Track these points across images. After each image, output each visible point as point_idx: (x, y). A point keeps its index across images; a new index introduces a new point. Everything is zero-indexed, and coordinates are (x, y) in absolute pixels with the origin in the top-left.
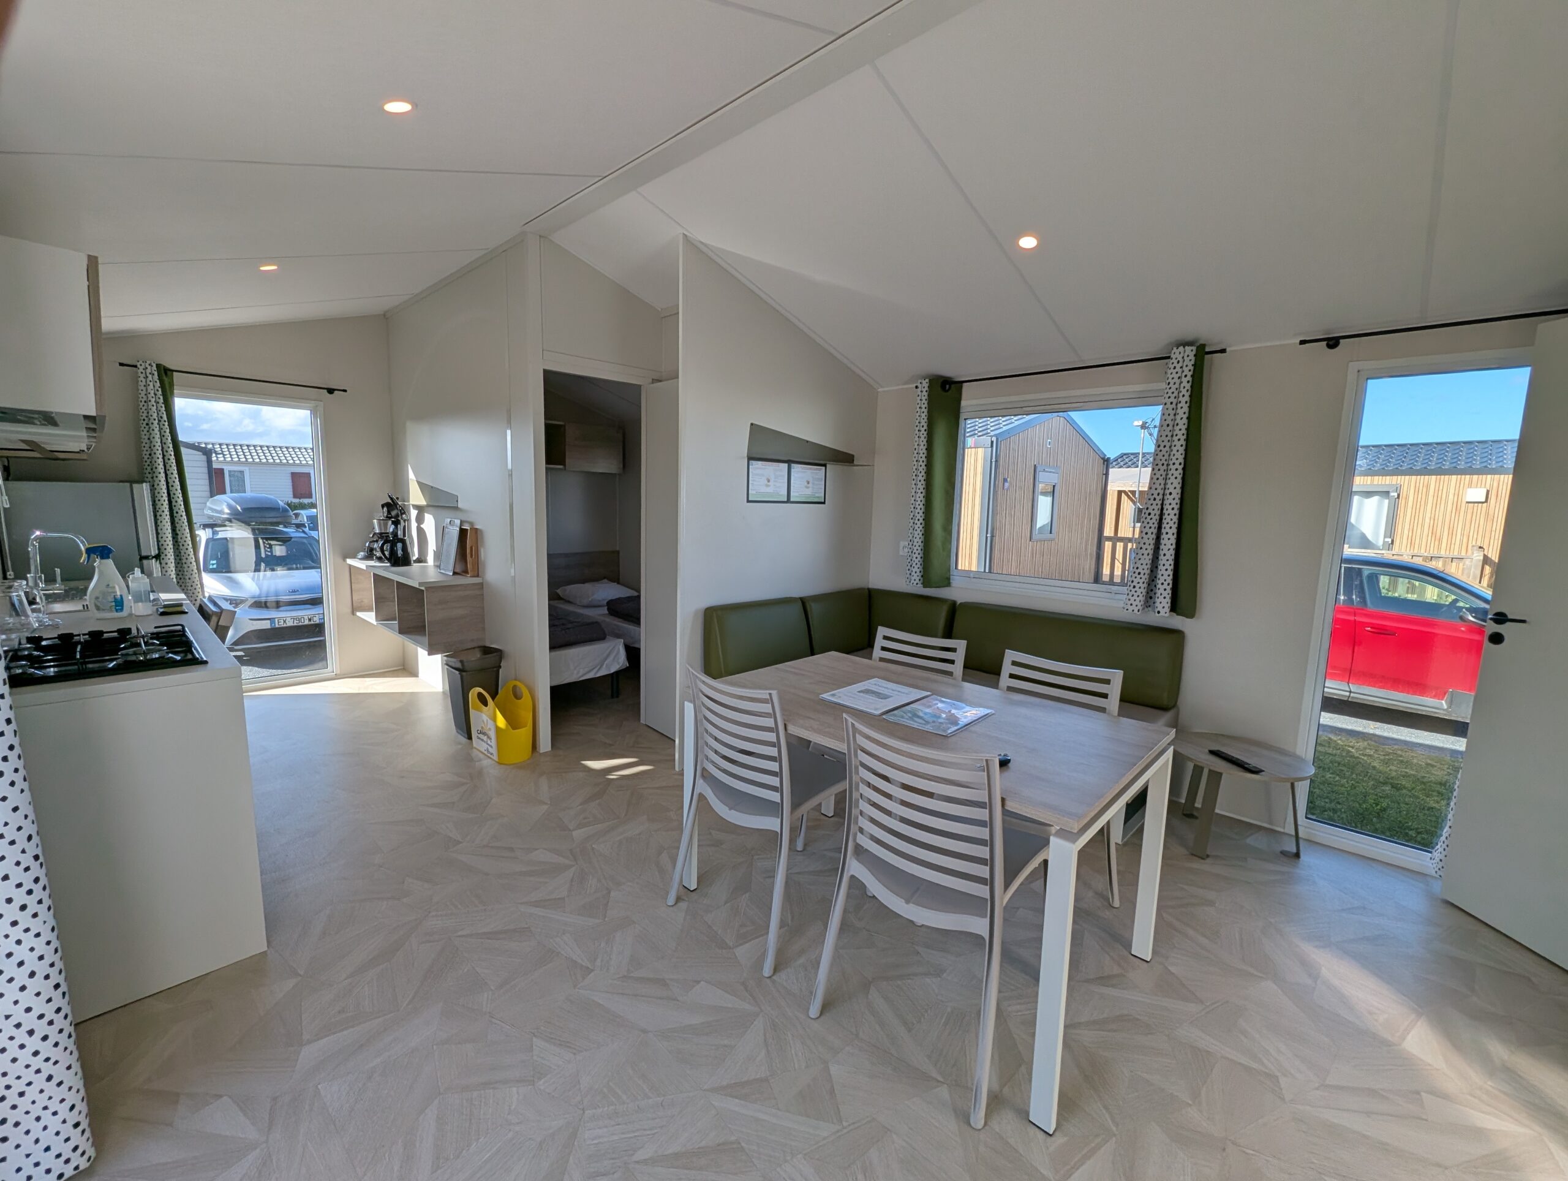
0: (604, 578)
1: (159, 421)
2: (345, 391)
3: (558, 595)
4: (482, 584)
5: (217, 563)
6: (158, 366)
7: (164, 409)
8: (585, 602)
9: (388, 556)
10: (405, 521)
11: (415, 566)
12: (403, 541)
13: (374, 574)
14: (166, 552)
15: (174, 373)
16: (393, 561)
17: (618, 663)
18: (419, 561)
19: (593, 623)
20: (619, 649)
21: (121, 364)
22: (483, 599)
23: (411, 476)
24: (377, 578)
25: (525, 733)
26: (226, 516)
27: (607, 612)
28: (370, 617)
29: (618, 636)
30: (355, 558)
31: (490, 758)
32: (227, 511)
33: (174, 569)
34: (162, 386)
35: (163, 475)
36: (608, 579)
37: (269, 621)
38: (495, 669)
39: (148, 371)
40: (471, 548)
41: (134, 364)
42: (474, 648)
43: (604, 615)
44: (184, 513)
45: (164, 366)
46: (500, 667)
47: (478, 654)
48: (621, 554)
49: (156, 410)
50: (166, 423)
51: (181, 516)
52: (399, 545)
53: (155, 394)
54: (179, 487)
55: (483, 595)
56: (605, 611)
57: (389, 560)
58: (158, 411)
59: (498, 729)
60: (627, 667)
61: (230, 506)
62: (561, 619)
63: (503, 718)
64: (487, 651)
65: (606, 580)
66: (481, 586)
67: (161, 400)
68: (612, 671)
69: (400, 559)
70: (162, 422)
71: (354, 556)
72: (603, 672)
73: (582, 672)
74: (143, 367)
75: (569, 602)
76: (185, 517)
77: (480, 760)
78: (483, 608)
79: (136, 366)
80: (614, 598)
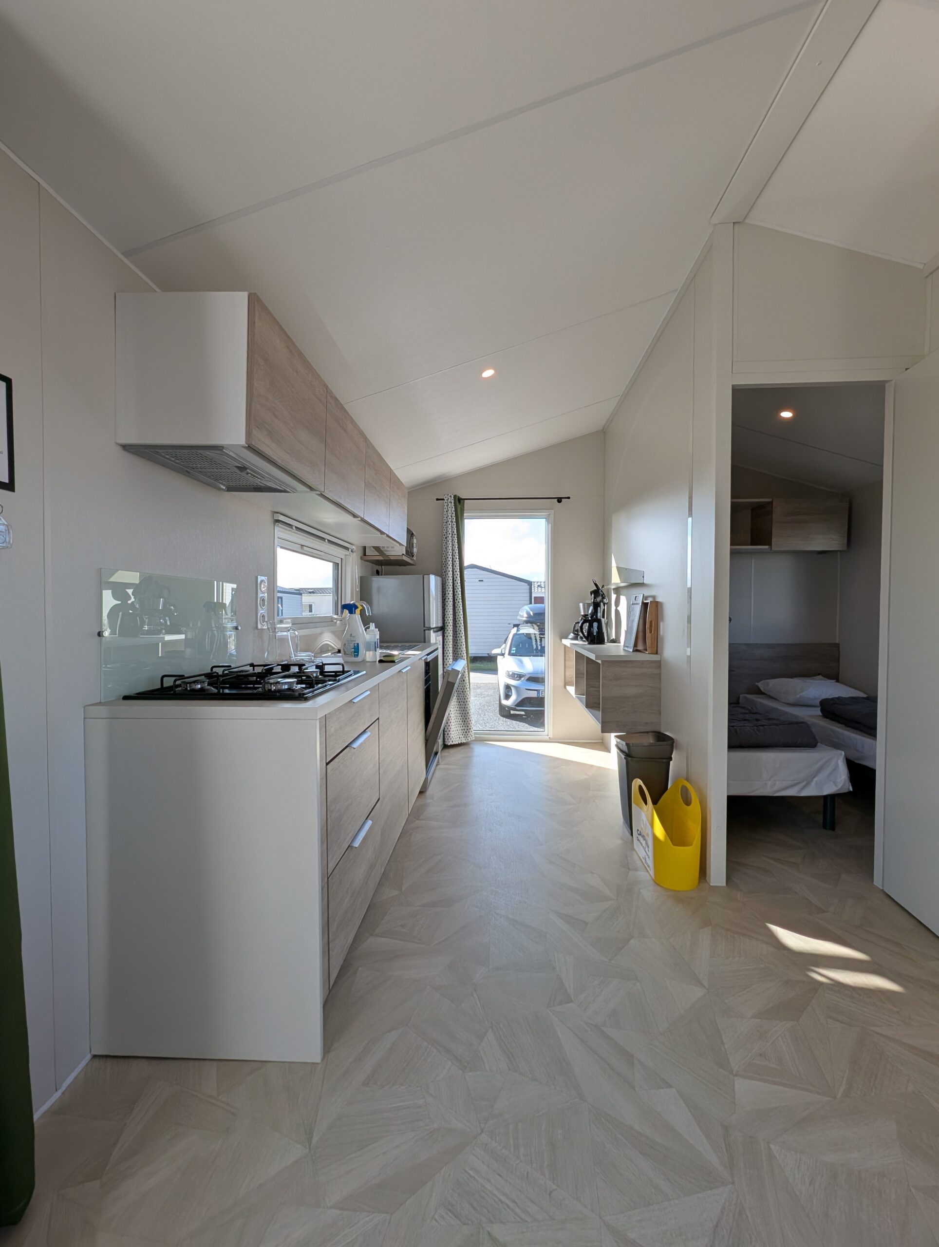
0: (819, 674)
1: (452, 534)
2: (569, 498)
3: (759, 688)
4: (660, 662)
5: (516, 650)
6: (455, 496)
7: (455, 526)
8: (792, 699)
9: (586, 635)
10: (604, 604)
11: (608, 645)
12: (599, 622)
13: (576, 652)
14: (448, 628)
15: (465, 501)
16: (589, 640)
17: (835, 784)
18: (613, 641)
19: (797, 723)
20: (837, 765)
21: (437, 499)
22: (660, 678)
23: (614, 564)
24: (579, 656)
25: (691, 852)
26: (525, 619)
27: (820, 714)
28: (571, 689)
29: (836, 746)
30: (567, 639)
31: (648, 871)
32: (525, 615)
33: (451, 641)
34: (456, 511)
35: (451, 573)
36: (823, 676)
37: (536, 692)
38: (664, 761)
39: (449, 500)
40: (651, 622)
41: (442, 498)
42: (647, 732)
43: (817, 716)
44: (461, 600)
45: (459, 497)
46: (671, 759)
47: (650, 740)
48: (841, 646)
49: (451, 528)
50: (456, 536)
51: (459, 602)
52: (595, 625)
53: (451, 516)
54: (459, 581)
55: (660, 674)
56: (818, 712)
57: (587, 638)
58: (452, 527)
59: (655, 837)
60: (850, 792)
61: (528, 613)
62: (756, 713)
63: (662, 827)
64: (661, 737)
65: (820, 677)
66: (658, 664)
67: (454, 520)
68: (825, 793)
69: (596, 638)
70: (454, 535)
71: (566, 638)
72: (811, 791)
73: (778, 785)
74: (447, 498)
75: (770, 697)
76: (461, 603)
77: (636, 870)
78: (660, 689)
79: (443, 500)
80: (830, 697)
